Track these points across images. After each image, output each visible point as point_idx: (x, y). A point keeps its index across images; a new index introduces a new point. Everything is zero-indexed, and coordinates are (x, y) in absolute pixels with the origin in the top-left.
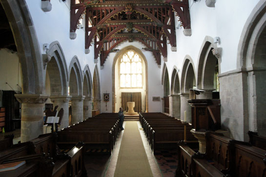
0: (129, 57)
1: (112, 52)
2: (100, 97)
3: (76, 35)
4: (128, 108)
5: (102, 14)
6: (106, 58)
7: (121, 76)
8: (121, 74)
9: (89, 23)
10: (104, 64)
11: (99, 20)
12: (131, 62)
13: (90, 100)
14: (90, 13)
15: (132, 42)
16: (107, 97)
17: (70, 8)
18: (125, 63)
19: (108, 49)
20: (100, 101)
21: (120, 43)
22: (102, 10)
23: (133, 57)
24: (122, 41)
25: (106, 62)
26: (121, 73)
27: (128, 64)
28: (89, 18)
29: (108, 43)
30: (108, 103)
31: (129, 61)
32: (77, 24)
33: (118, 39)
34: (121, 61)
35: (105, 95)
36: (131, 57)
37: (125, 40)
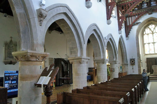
0: (150, 29)
1: (135, 25)
2: (127, 62)
3: (111, 21)
4: (153, 70)
5: (128, 6)
6: (130, 30)
7: (145, 45)
8: (145, 44)
9: (120, 14)
10: (129, 36)
11: (126, 11)
12: (153, 33)
13: (116, 63)
14: (120, 8)
15: (152, 14)
16: (133, 62)
17: (105, 6)
18: (148, 34)
19: (131, 24)
20: (127, 65)
21: (140, 17)
22: (127, 4)
23: (154, 28)
24: (142, 15)
25: (130, 34)
26: (145, 42)
27: (151, 35)
28: (119, 11)
29: (130, 18)
30: (134, 66)
31: (151, 33)
32: (111, 14)
33: (139, 14)
34: (144, 33)
35: (131, 60)
36: (152, 29)
37: (145, 13)
